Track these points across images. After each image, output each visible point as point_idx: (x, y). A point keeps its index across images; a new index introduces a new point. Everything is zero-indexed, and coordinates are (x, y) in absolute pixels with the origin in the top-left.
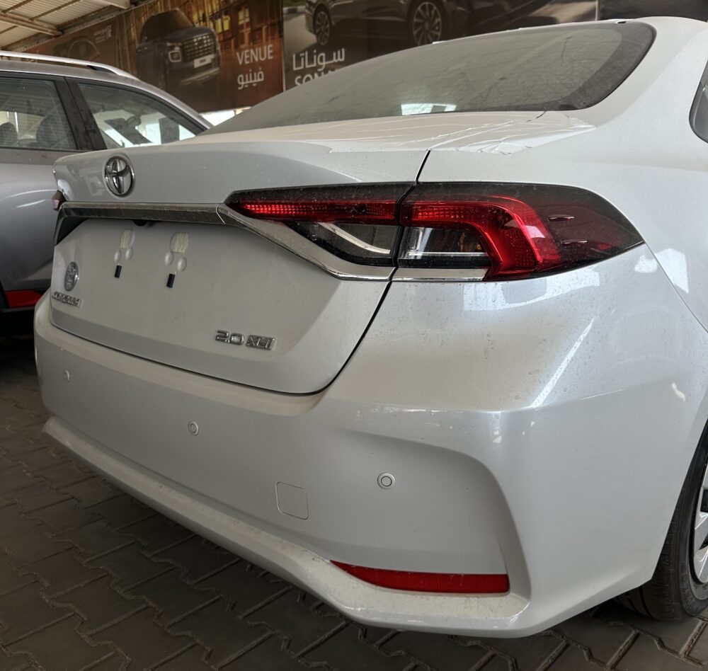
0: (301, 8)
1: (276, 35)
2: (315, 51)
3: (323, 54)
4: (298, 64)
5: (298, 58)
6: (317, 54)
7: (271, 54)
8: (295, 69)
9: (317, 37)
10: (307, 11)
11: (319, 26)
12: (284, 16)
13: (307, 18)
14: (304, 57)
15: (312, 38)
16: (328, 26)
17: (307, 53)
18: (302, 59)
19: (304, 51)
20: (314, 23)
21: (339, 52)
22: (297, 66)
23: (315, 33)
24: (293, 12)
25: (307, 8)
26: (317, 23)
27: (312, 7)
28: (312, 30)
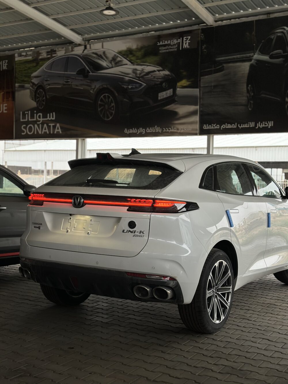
0: (27, 85)
1: (10, 99)
2: (35, 112)
3: (41, 114)
4: (24, 117)
5: (24, 115)
6: (37, 113)
7: (6, 110)
8: (21, 120)
9: (37, 104)
10: (31, 88)
11: (38, 98)
12: (16, 88)
13: (31, 92)
14: (28, 114)
15: (34, 104)
16: (44, 98)
17: (29, 112)
18: (27, 115)
19: (28, 111)
20: (35, 95)
21: (51, 114)
22: (23, 119)
23: (35, 101)
24: (22, 87)
25: (31, 86)
26: (37, 95)
27: (34, 86)
28: (34, 99)
